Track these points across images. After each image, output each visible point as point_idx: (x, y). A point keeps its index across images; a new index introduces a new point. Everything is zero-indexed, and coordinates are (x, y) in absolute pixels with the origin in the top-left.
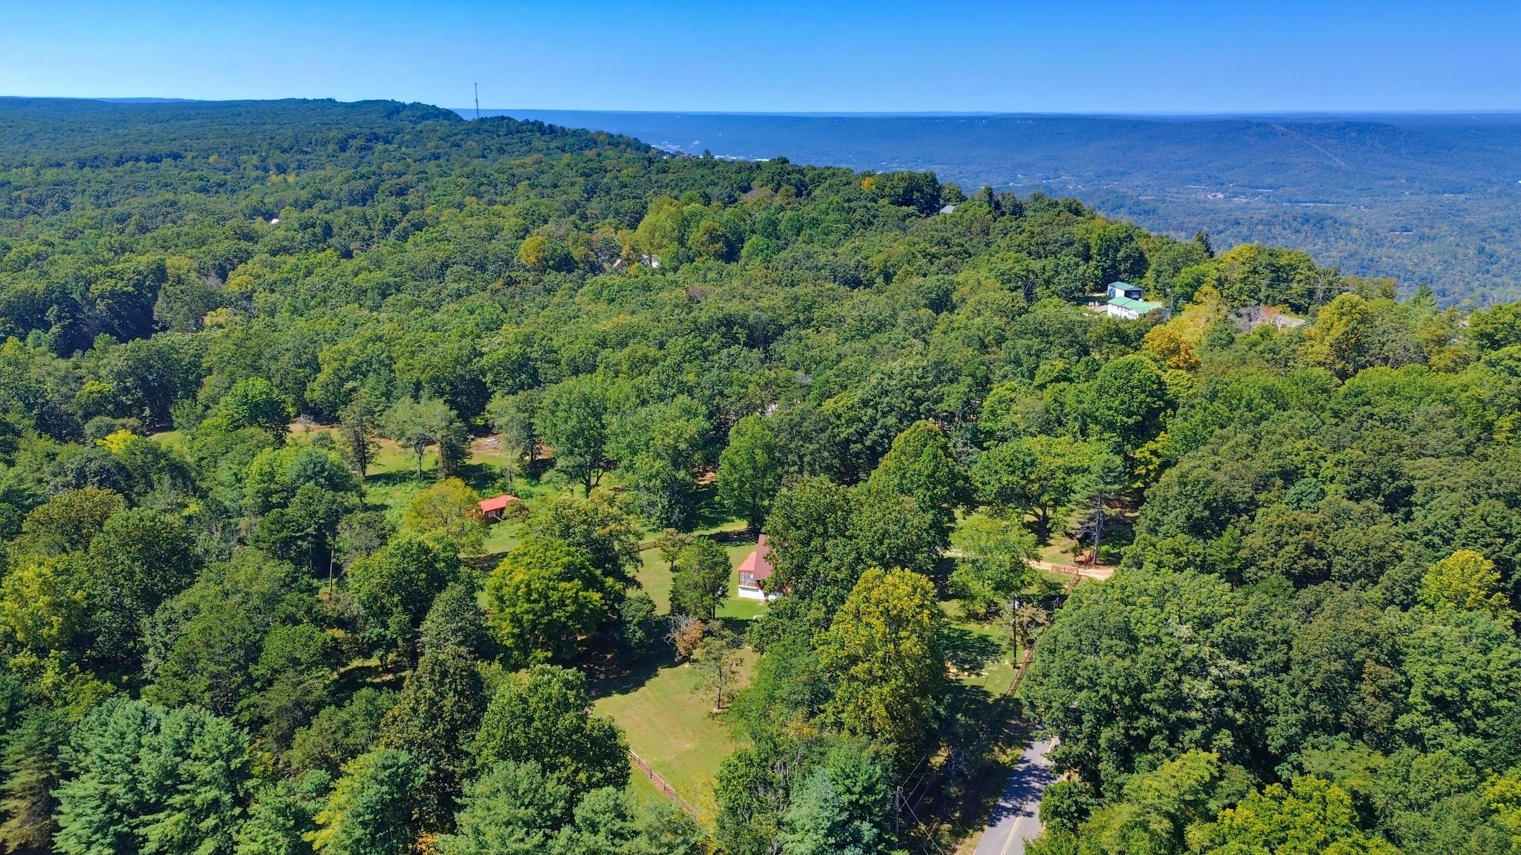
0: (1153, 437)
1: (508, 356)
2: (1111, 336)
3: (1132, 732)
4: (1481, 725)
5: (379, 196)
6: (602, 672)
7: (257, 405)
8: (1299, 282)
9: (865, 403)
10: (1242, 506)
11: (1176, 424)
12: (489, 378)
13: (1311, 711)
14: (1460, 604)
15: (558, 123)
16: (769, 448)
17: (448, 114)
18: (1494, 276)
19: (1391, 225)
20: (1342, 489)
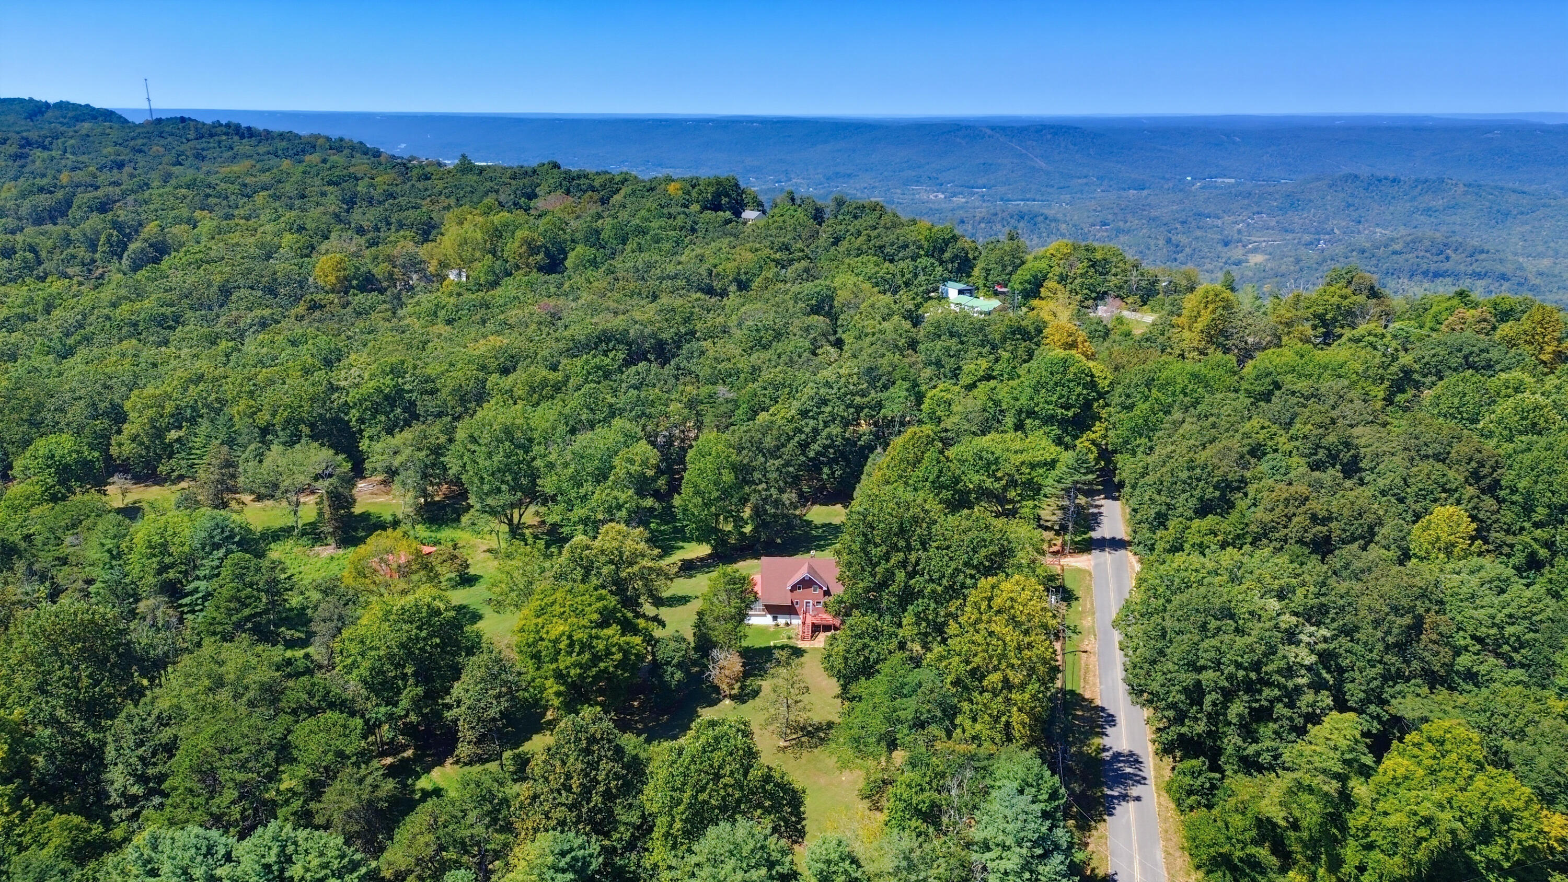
0: (1089, 428)
1: (379, 390)
2: (1014, 333)
3: (1254, 705)
4: (1517, 657)
5: (74, 213)
6: (637, 722)
7: (67, 467)
8: (1115, 275)
9: (804, 414)
10: (1235, 484)
11: (1111, 412)
12: (354, 414)
13: (1385, 664)
14: (1449, 554)
15: (260, 126)
16: (736, 468)
17: (108, 115)
18: (1182, 263)
19: (1091, 220)
20: (1303, 461)
